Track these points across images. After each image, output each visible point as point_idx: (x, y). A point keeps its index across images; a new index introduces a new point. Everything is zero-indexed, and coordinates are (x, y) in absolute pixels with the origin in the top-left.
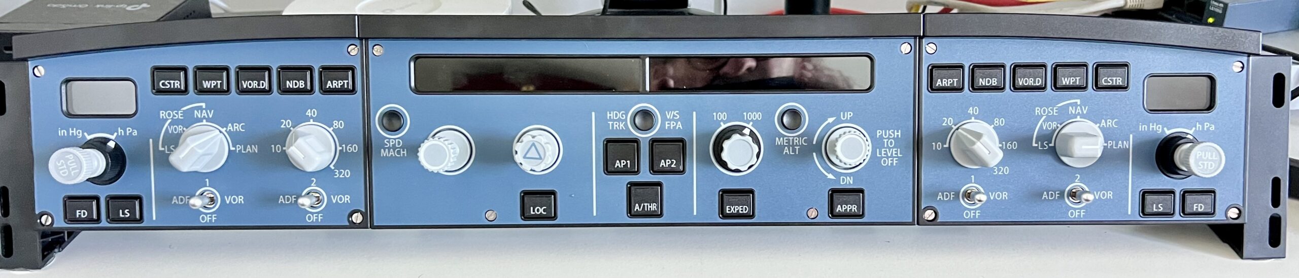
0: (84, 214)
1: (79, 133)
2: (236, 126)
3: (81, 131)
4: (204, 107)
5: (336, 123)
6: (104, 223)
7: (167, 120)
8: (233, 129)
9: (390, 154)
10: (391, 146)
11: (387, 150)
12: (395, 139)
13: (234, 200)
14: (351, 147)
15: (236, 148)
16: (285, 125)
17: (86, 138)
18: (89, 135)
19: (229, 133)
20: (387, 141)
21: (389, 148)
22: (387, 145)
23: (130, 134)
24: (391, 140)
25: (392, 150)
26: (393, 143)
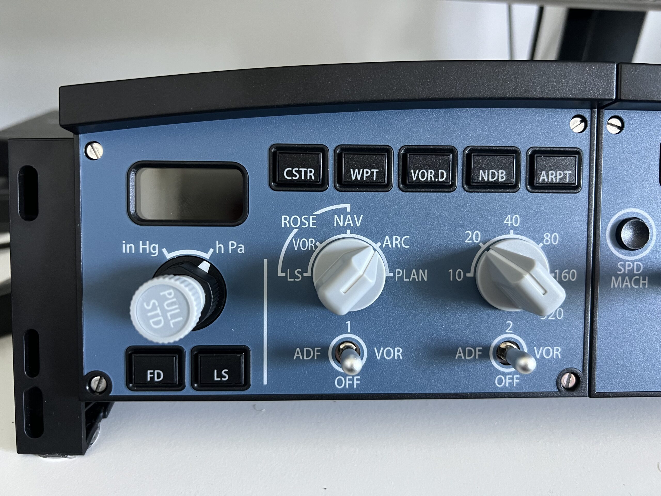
0: (159, 377)
1: (154, 248)
2: (397, 239)
3: (157, 246)
4: (349, 210)
5: (547, 236)
6: (188, 390)
7: (292, 229)
8: (392, 244)
9: (625, 284)
10: (626, 272)
11: (620, 278)
12: (633, 262)
13: (389, 353)
14: (568, 273)
15: (394, 275)
16: (472, 239)
17: (165, 257)
18: (169, 252)
19: (386, 250)
20: (621, 265)
21: (623, 276)
22: (621, 270)
23: (234, 250)
24: (627, 263)
25: (627, 278)
26: (630, 268)
